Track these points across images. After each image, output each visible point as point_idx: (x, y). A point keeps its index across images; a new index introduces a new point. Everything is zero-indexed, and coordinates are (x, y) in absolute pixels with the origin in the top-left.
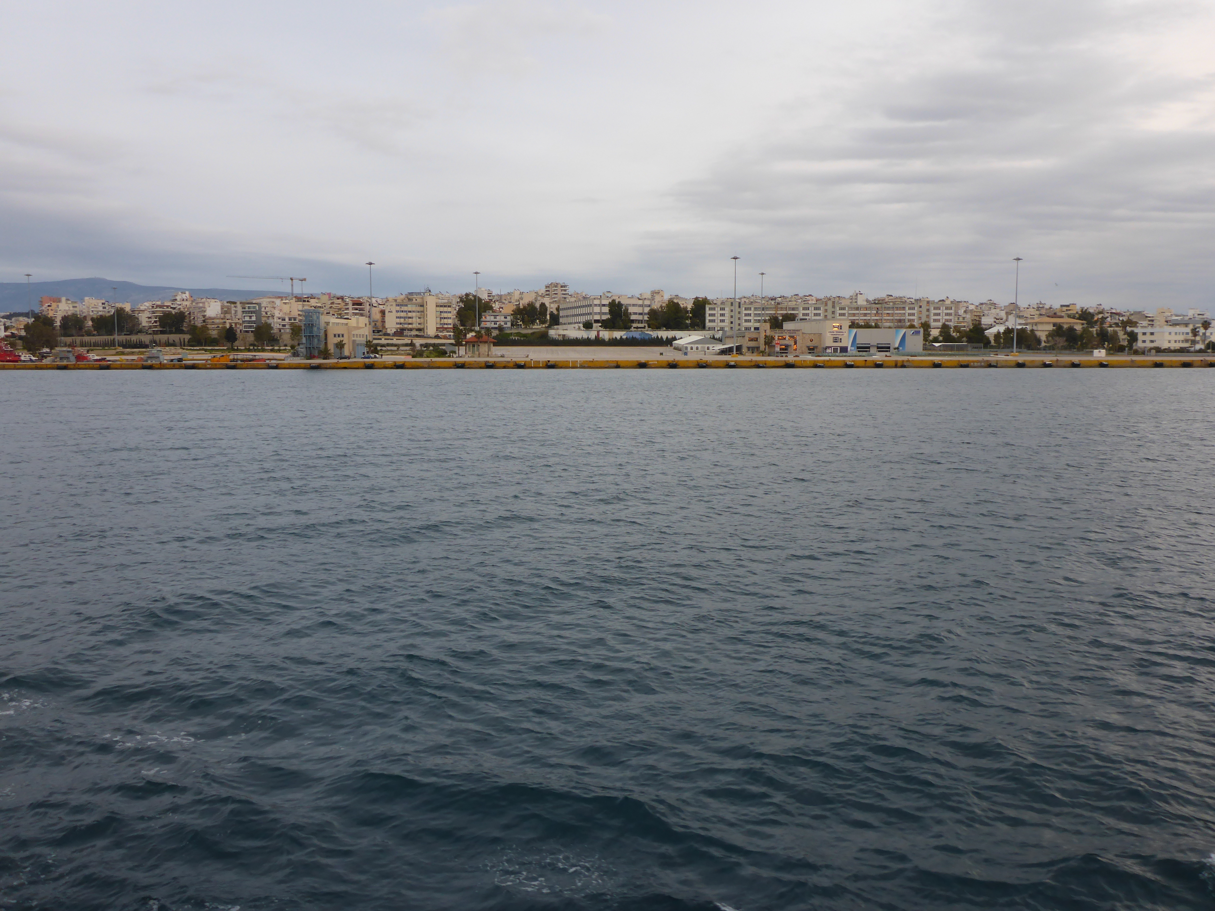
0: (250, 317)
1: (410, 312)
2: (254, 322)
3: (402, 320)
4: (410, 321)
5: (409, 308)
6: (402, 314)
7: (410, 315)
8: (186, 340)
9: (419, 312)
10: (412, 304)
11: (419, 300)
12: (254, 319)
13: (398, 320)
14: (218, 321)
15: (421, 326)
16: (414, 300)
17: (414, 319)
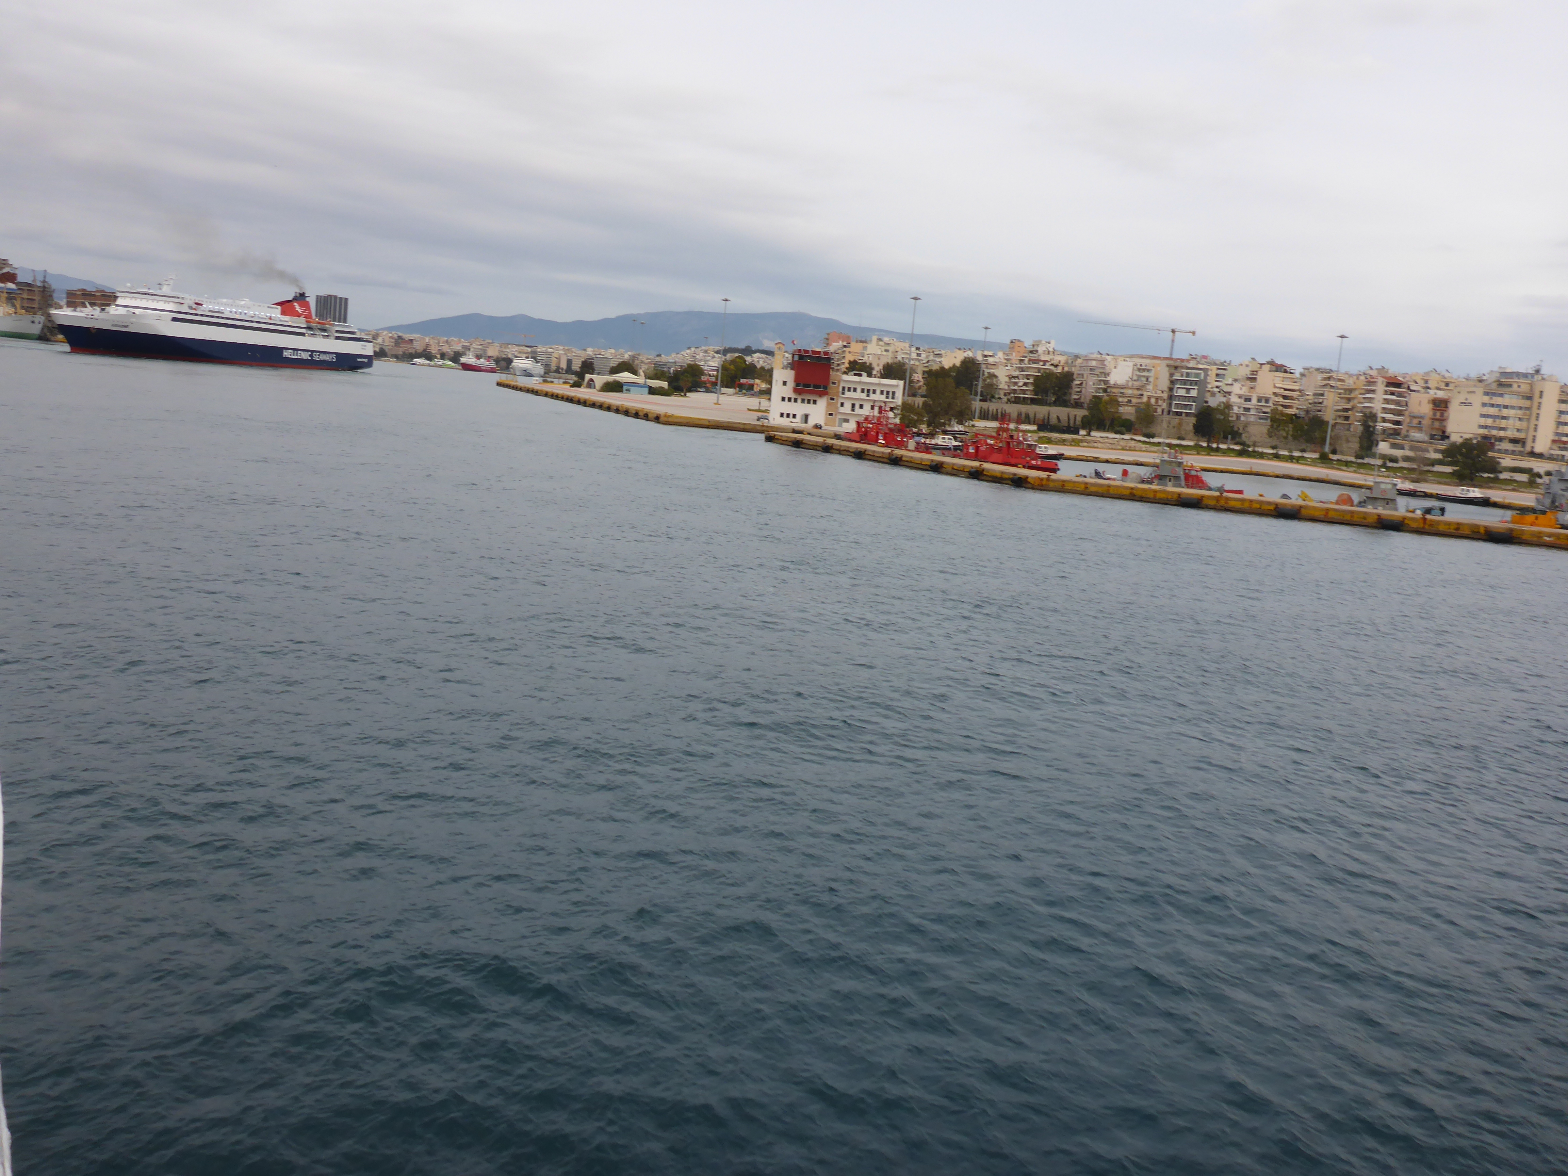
0: (1188, 390)
1: (1506, 407)
2: (1194, 399)
3: (1489, 422)
4: (1503, 423)
5: (1506, 400)
6: (1492, 411)
7: (1505, 412)
8: (1079, 419)
9: (1521, 408)
10: (1513, 393)
11: (1525, 388)
12: (1194, 393)
13: (1483, 421)
14: (1130, 392)
15: (1521, 435)
16: (1515, 386)
17: (1511, 422)
